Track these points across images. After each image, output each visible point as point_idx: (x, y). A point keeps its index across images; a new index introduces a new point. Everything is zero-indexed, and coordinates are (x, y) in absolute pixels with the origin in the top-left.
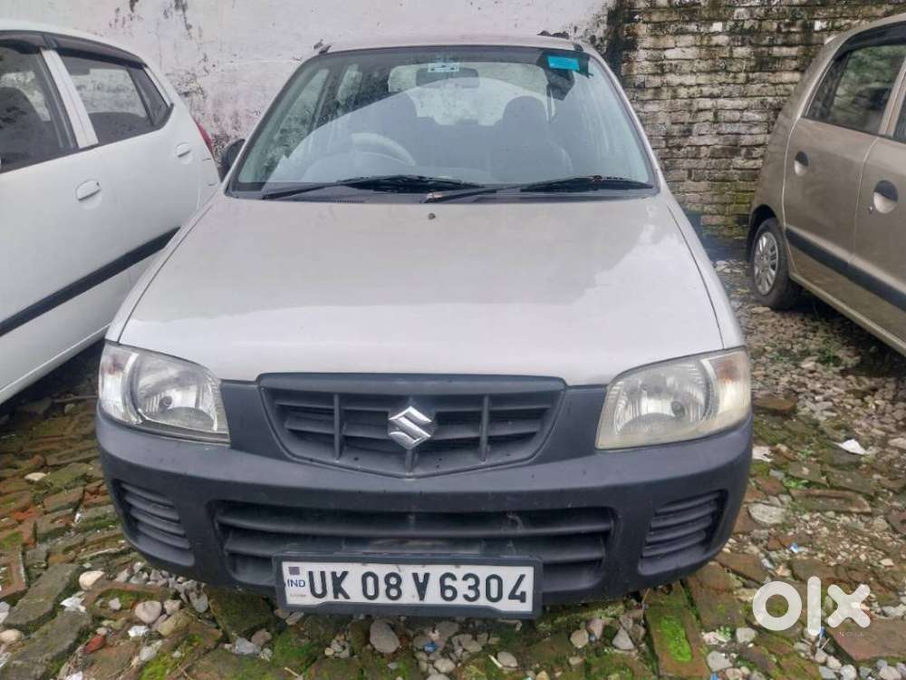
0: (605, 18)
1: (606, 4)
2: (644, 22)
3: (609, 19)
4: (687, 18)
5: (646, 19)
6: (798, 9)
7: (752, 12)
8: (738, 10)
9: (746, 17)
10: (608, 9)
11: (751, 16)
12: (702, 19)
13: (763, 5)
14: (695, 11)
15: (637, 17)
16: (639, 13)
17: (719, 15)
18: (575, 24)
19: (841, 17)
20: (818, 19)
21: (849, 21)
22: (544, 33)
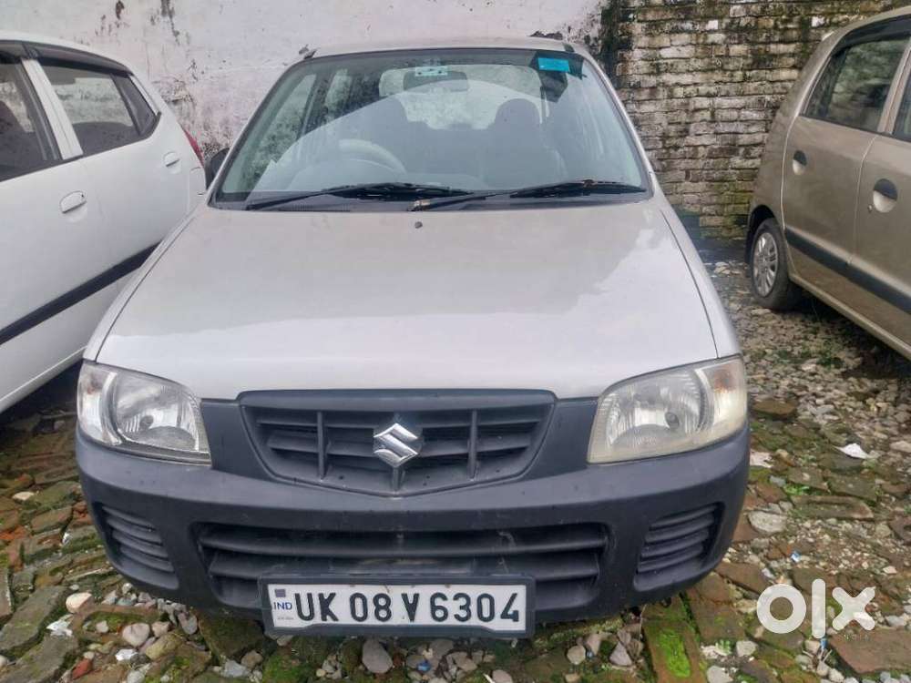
0: (599, 18)
1: (599, 4)
2: (639, 21)
3: (602, 19)
4: (682, 16)
5: (641, 18)
6: (795, 5)
7: (748, 9)
8: (734, 8)
9: (743, 14)
10: (603, 8)
11: (748, 12)
12: (697, 16)
14: (691, 9)
15: (631, 16)
16: (633, 12)
17: (714, 12)
18: (569, 24)
19: (838, 12)
20: (815, 15)
21: (846, 16)
22: (537, 34)
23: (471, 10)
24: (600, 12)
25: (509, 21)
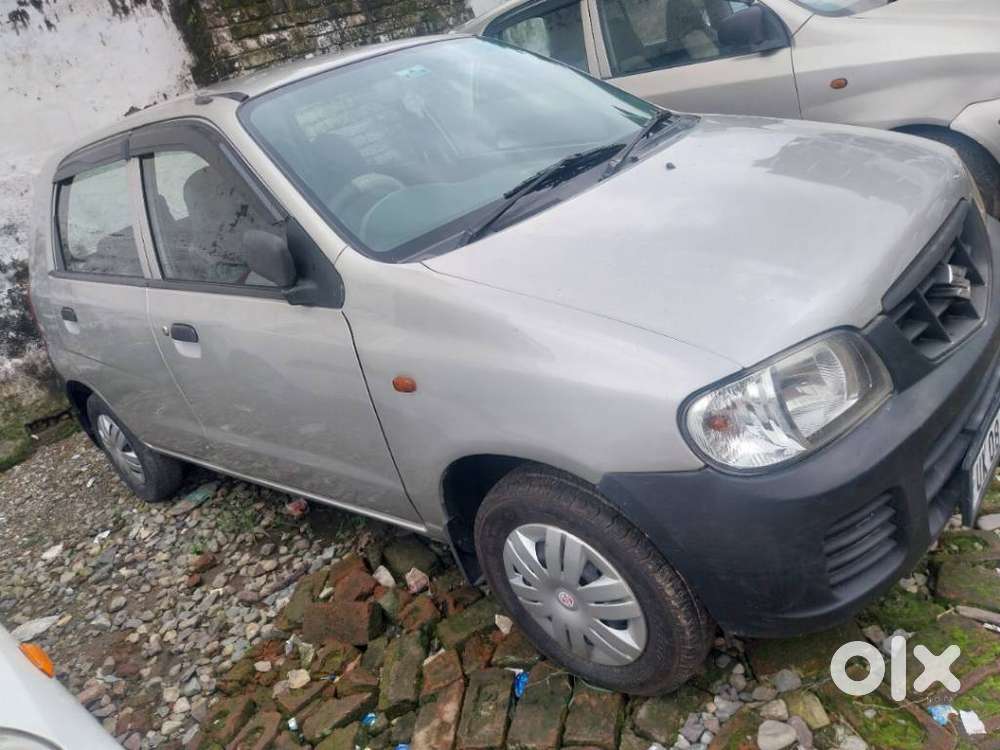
0: (191, 77)
1: (184, 63)
2: (246, 69)
3: (194, 77)
4: (282, 56)
5: (246, 64)
6: (363, 27)
7: (331, 38)
8: (320, 38)
9: (329, 44)
10: (189, 66)
11: (332, 41)
12: (294, 54)
13: (336, 30)
14: (285, 47)
15: (237, 65)
16: (237, 60)
17: (307, 47)
18: (162, 92)
19: (395, 28)
20: (380, 34)
21: (401, 31)
22: (133, 110)
23: (39, 99)
24: (189, 72)
25: (92, 102)
